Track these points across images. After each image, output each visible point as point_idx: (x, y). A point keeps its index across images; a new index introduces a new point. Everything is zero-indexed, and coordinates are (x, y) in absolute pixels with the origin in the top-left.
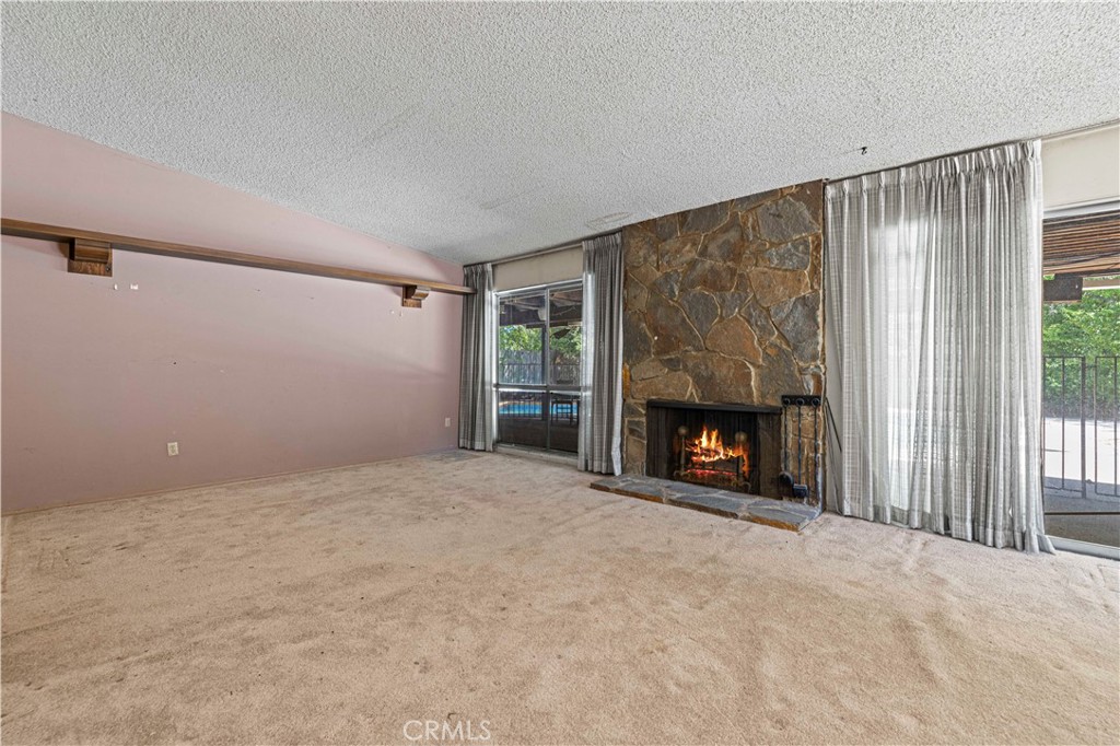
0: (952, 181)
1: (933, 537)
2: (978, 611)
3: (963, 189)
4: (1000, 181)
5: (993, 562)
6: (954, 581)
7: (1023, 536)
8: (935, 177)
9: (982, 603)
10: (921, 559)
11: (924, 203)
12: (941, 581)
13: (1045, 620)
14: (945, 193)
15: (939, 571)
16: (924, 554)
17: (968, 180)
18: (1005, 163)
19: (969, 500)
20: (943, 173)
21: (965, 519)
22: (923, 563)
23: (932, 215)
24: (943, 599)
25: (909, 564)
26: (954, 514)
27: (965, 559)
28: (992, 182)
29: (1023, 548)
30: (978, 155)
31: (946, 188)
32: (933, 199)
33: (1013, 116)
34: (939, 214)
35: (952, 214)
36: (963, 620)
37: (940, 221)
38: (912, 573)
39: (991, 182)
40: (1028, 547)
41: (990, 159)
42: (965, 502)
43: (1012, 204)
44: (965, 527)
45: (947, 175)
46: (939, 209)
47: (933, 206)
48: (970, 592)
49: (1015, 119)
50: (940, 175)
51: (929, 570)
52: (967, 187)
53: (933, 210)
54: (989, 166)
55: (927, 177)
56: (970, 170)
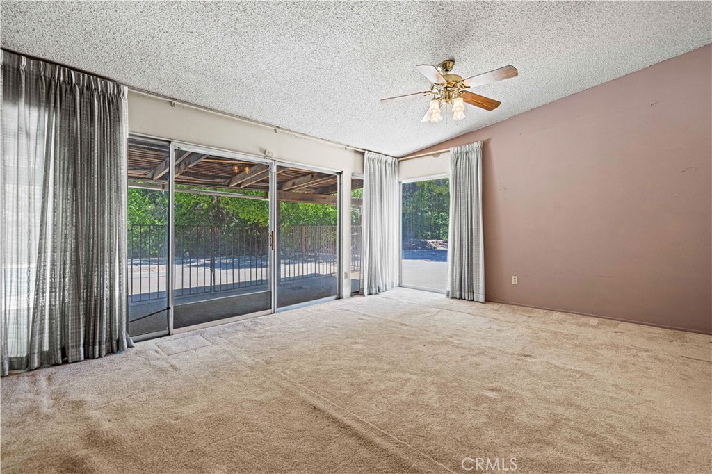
0: (69, 87)
1: (52, 370)
2: (116, 412)
3: (78, 98)
4: (104, 103)
5: (105, 368)
6: (89, 398)
7: (118, 341)
8: (54, 78)
9: (115, 403)
10: (53, 393)
11: (44, 95)
12: (80, 404)
13: (153, 392)
14: (63, 94)
15: (74, 396)
16: (53, 388)
17: (81, 93)
18: (107, 92)
19: (82, 330)
20: (62, 79)
21: (79, 345)
22: (57, 397)
23: (52, 108)
24: (89, 418)
25: (45, 402)
26: (70, 345)
27: (86, 376)
28: (99, 101)
29: (118, 349)
30: (89, 78)
31: (64, 91)
32: (53, 96)
33: (117, 63)
34: (59, 110)
35: (68, 113)
36: (111, 426)
37: (58, 114)
38: (52, 411)
39: (97, 101)
40: (121, 348)
41: (97, 85)
42: (80, 332)
43: (112, 121)
44: (79, 351)
45: (64, 81)
46: (58, 106)
47: (53, 100)
48: (104, 400)
49: (118, 65)
50: (59, 79)
51: (65, 399)
52: (80, 97)
53: (52, 105)
54: (97, 89)
55: (47, 74)
56: (83, 86)
